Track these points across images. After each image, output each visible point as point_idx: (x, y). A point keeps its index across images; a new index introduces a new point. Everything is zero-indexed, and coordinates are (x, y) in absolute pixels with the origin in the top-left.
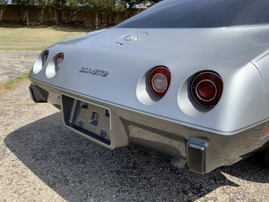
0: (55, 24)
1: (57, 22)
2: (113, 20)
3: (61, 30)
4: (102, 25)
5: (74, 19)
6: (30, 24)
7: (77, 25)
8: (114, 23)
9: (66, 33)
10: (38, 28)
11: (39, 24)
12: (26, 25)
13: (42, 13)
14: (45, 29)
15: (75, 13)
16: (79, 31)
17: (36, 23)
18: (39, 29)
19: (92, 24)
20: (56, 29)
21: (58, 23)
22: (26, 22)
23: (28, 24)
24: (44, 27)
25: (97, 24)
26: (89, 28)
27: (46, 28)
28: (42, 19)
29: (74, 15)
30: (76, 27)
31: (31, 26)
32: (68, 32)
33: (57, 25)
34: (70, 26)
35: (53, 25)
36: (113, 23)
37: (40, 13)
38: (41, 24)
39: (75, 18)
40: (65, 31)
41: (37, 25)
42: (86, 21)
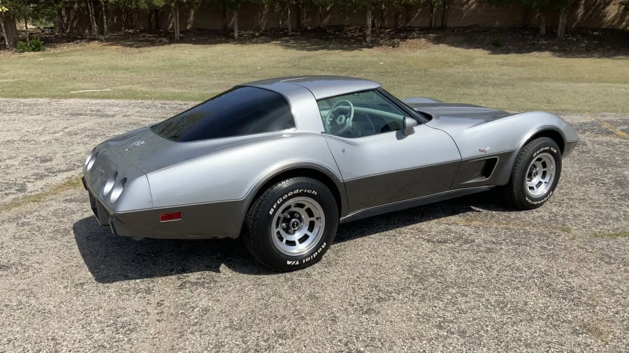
0: (286, 35)
1: (290, 31)
2: (408, 20)
3: (294, 47)
4: (381, 33)
5: (326, 20)
6: (240, 36)
7: (330, 34)
8: (410, 26)
9: (305, 53)
10: (253, 43)
11: (257, 34)
12: (233, 37)
13: (264, 12)
14: (265, 46)
15: (328, 9)
16: (329, 49)
17: (251, 32)
18: (256, 47)
19: (361, 30)
20: (286, 46)
21: (292, 31)
22: (233, 32)
23: (236, 35)
24: (265, 42)
25: (368, 32)
26: (352, 40)
27: (268, 42)
28: (264, 24)
29: (327, 13)
30: (327, 39)
31: (242, 40)
32: (309, 50)
33: (288, 36)
34: (314, 38)
35: (282, 37)
36: (408, 25)
37: (262, 12)
38: (261, 35)
39: (328, 19)
40: (303, 49)
41: (253, 36)
42: (349, 26)
